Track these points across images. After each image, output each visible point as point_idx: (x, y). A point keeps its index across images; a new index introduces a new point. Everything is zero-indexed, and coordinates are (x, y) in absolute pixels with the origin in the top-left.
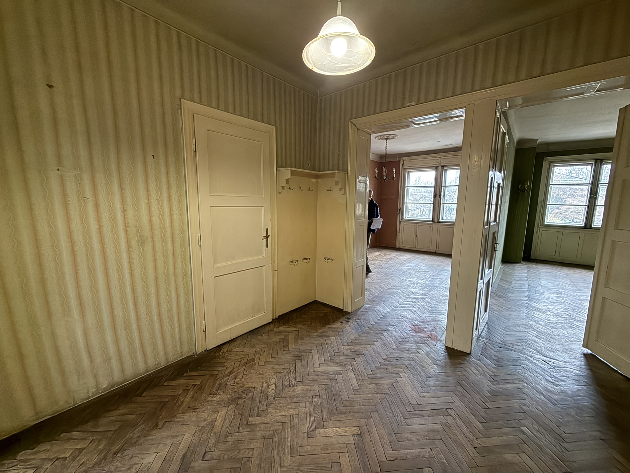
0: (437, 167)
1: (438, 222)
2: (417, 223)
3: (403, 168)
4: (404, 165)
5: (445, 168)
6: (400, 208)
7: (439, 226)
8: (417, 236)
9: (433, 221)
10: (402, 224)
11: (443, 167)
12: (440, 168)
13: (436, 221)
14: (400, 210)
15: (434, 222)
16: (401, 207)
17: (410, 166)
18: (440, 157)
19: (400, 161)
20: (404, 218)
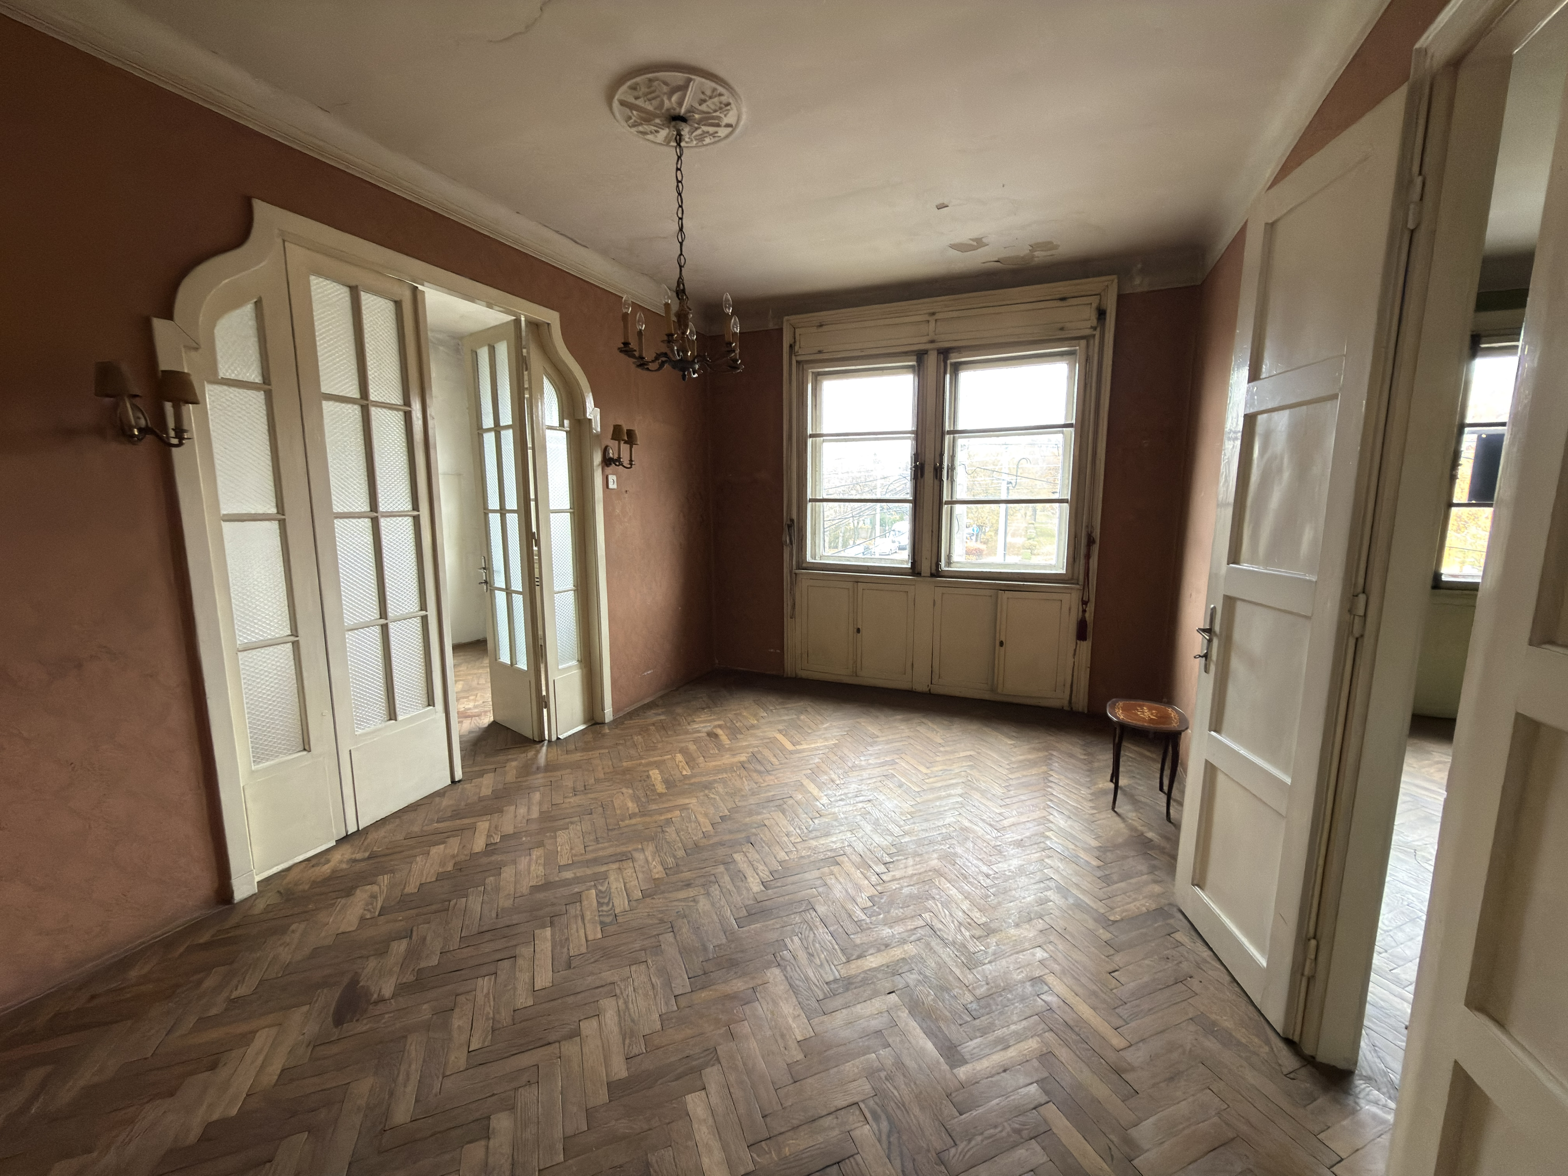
0: (920, 356)
1: (932, 575)
2: (857, 581)
3: (794, 358)
4: (797, 348)
5: (954, 359)
6: (792, 520)
7: (939, 590)
8: (858, 630)
9: (915, 570)
10: (804, 584)
11: (944, 353)
12: (932, 360)
13: (926, 568)
14: (790, 527)
15: (919, 574)
16: (795, 517)
17: (820, 352)
18: (933, 314)
19: (781, 330)
20: (809, 559)
